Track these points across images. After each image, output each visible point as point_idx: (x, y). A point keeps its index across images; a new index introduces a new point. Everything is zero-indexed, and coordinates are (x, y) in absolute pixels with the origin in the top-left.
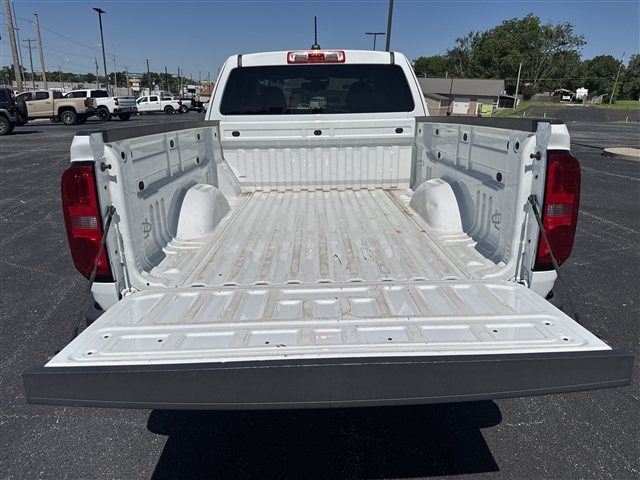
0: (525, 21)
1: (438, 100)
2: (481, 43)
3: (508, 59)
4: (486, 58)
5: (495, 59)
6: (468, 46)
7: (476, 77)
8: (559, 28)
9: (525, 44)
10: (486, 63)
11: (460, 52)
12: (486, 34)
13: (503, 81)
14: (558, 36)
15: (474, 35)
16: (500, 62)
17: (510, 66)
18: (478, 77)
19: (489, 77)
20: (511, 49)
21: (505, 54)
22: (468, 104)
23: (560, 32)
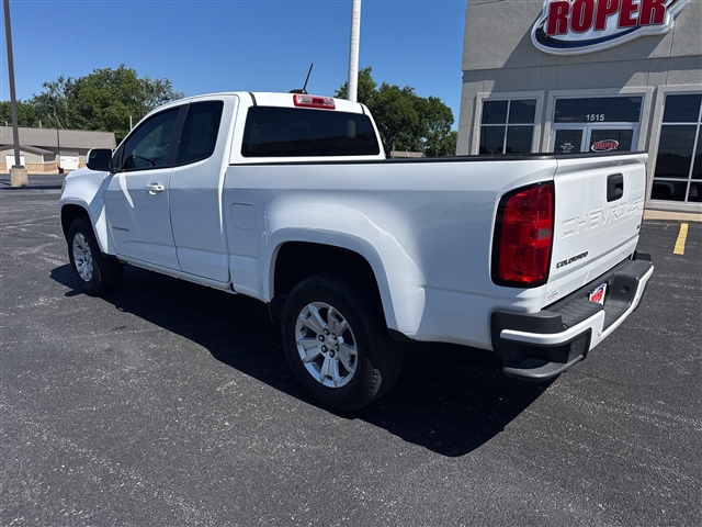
0: (118, 73)
1: (39, 154)
2: (75, 90)
3: (111, 110)
4: (85, 108)
5: (96, 110)
6: (60, 93)
7: (77, 128)
8: (159, 83)
9: (126, 95)
10: (88, 113)
11: (51, 99)
12: (80, 81)
13: (113, 134)
14: (159, 91)
15: (66, 81)
16: (103, 114)
17: (116, 118)
18: (80, 129)
19: (93, 129)
20: (114, 100)
21: (106, 105)
22: (77, 158)
23: (160, 88)
